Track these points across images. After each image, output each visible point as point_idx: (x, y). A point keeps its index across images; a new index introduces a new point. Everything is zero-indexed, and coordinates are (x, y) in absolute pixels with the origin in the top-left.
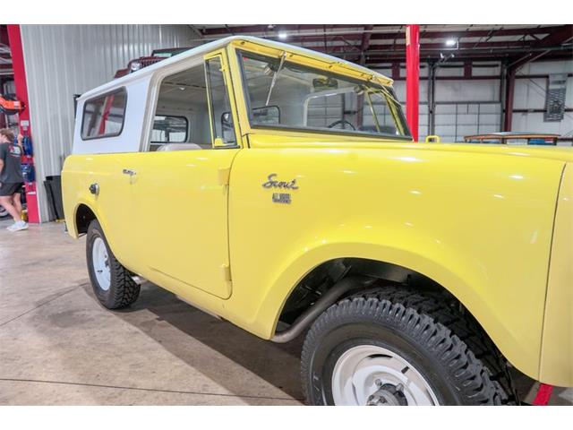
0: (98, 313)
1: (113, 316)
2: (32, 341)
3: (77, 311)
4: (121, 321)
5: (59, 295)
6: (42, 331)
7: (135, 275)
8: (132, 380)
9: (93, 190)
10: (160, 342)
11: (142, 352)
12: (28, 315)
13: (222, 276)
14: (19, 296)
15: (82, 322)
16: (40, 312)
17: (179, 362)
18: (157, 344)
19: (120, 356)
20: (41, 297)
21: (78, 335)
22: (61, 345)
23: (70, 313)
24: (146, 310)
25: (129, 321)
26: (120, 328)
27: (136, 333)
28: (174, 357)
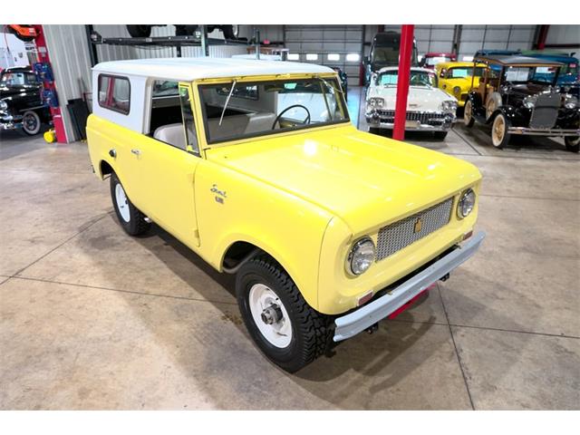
0: (123, 238)
1: (133, 242)
2: (81, 259)
3: (109, 236)
4: (139, 245)
5: (94, 221)
6: (86, 252)
7: (146, 217)
8: (146, 289)
9: (112, 154)
10: (165, 262)
11: (153, 270)
12: (75, 239)
13: (194, 234)
14: (65, 222)
15: (113, 246)
16: (83, 237)
17: (177, 278)
18: (163, 264)
19: (138, 272)
20: (80, 223)
21: (110, 255)
22: (100, 263)
23: (104, 238)
24: (156, 237)
25: (144, 245)
26: (138, 252)
27: (149, 255)
28: (174, 274)
